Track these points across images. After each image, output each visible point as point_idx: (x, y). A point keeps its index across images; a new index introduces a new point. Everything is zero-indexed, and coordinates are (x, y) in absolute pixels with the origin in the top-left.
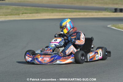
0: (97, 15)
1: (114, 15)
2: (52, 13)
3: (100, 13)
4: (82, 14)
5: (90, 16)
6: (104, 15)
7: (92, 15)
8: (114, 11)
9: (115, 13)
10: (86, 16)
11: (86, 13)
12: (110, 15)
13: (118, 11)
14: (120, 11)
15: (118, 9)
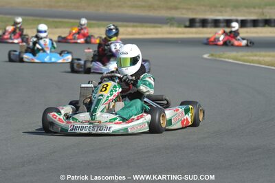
0: (156, 33)
1: (192, 33)
2: (56, 27)
3: (159, 29)
5: (140, 34)
6: (171, 33)
8: (187, 24)
9: (193, 30)
10: (132, 34)
11: (130, 29)
12: (184, 33)
13: (197, 24)
14: (201, 24)
15: (198, 20)
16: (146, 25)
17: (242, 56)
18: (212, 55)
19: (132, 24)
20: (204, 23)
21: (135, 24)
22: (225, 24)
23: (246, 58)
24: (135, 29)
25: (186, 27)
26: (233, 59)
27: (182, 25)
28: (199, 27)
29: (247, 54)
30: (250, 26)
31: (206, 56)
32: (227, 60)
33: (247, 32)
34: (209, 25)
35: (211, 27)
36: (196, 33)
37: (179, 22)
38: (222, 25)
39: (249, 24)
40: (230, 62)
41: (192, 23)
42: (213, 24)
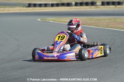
7: (9, 10)
12: (26, 10)
15: (32, 4)
20: (35, 5)
28: (33, 7)
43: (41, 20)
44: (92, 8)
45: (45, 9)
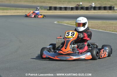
1: (50, 13)
4: (20, 11)
8: (48, 9)
9: (51, 11)
11: (24, 11)
12: (47, 13)
13: (53, 9)
14: (54, 9)
15: (53, 7)
16: (31, 9)
17: (71, 23)
18: (58, 22)
19: (25, 9)
20: (55, 8)
21: (26, 9)
22: (64, 9)
23: (72, 23)
24: (26, 11)
25: (48, 10)
26: (67, 24)
27: (46, 9)
28: (54, 10)
29: (73, 21)
30: (75, 10)
31: (55, 22)
32: (64, 24)
33: (74, 12)
34: (58, 9)
35: (58, 10)
36: (52, 13)
37: (45, 8)
38: (63, 9)
39: (74, 9)
40: (65, 25)
41: (50, 8)
42: (59, 9)
43: (57, 23)
44: (109, 13)
45: (64, 13)
